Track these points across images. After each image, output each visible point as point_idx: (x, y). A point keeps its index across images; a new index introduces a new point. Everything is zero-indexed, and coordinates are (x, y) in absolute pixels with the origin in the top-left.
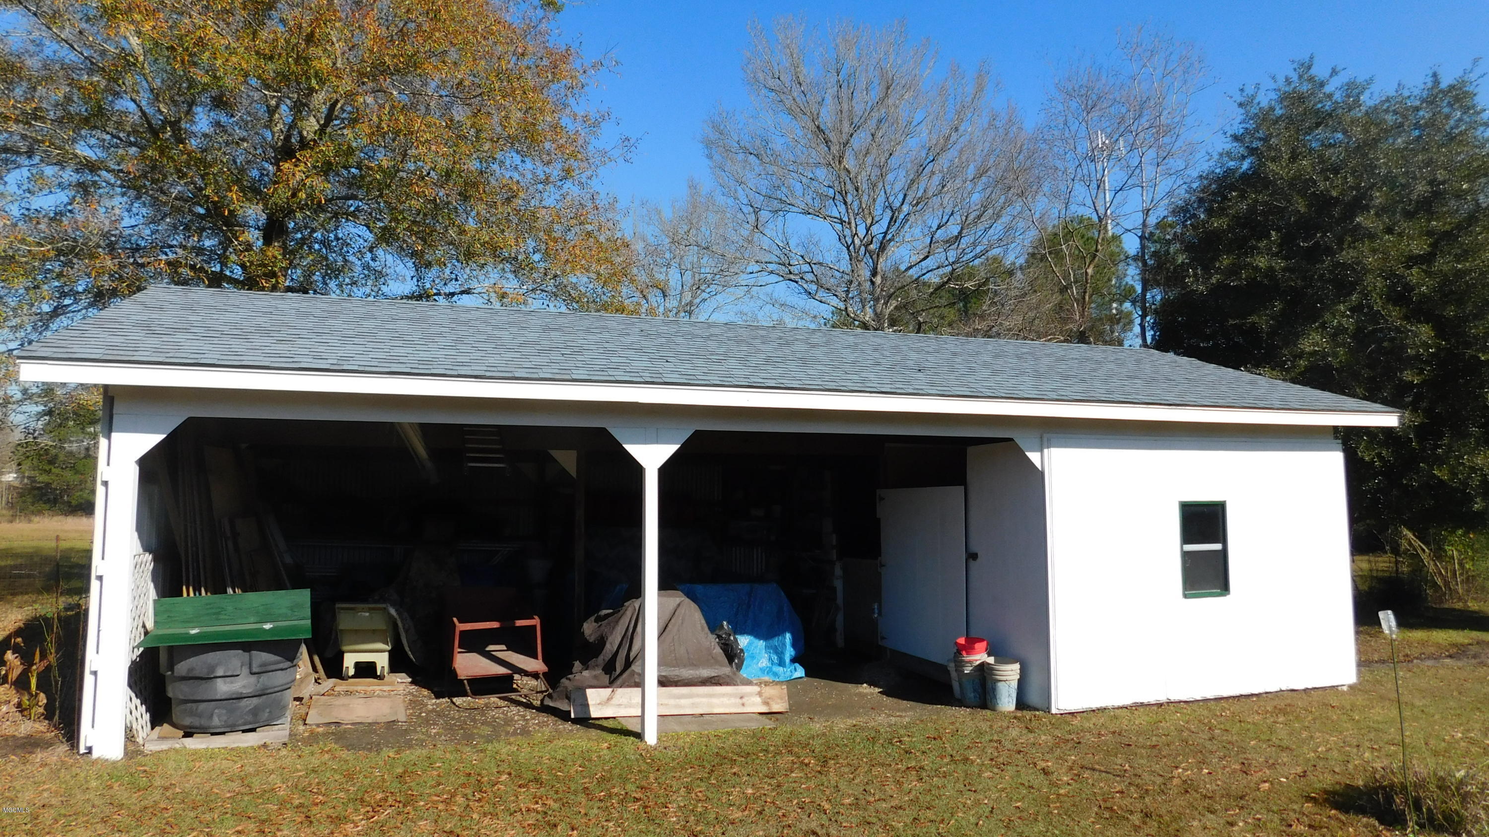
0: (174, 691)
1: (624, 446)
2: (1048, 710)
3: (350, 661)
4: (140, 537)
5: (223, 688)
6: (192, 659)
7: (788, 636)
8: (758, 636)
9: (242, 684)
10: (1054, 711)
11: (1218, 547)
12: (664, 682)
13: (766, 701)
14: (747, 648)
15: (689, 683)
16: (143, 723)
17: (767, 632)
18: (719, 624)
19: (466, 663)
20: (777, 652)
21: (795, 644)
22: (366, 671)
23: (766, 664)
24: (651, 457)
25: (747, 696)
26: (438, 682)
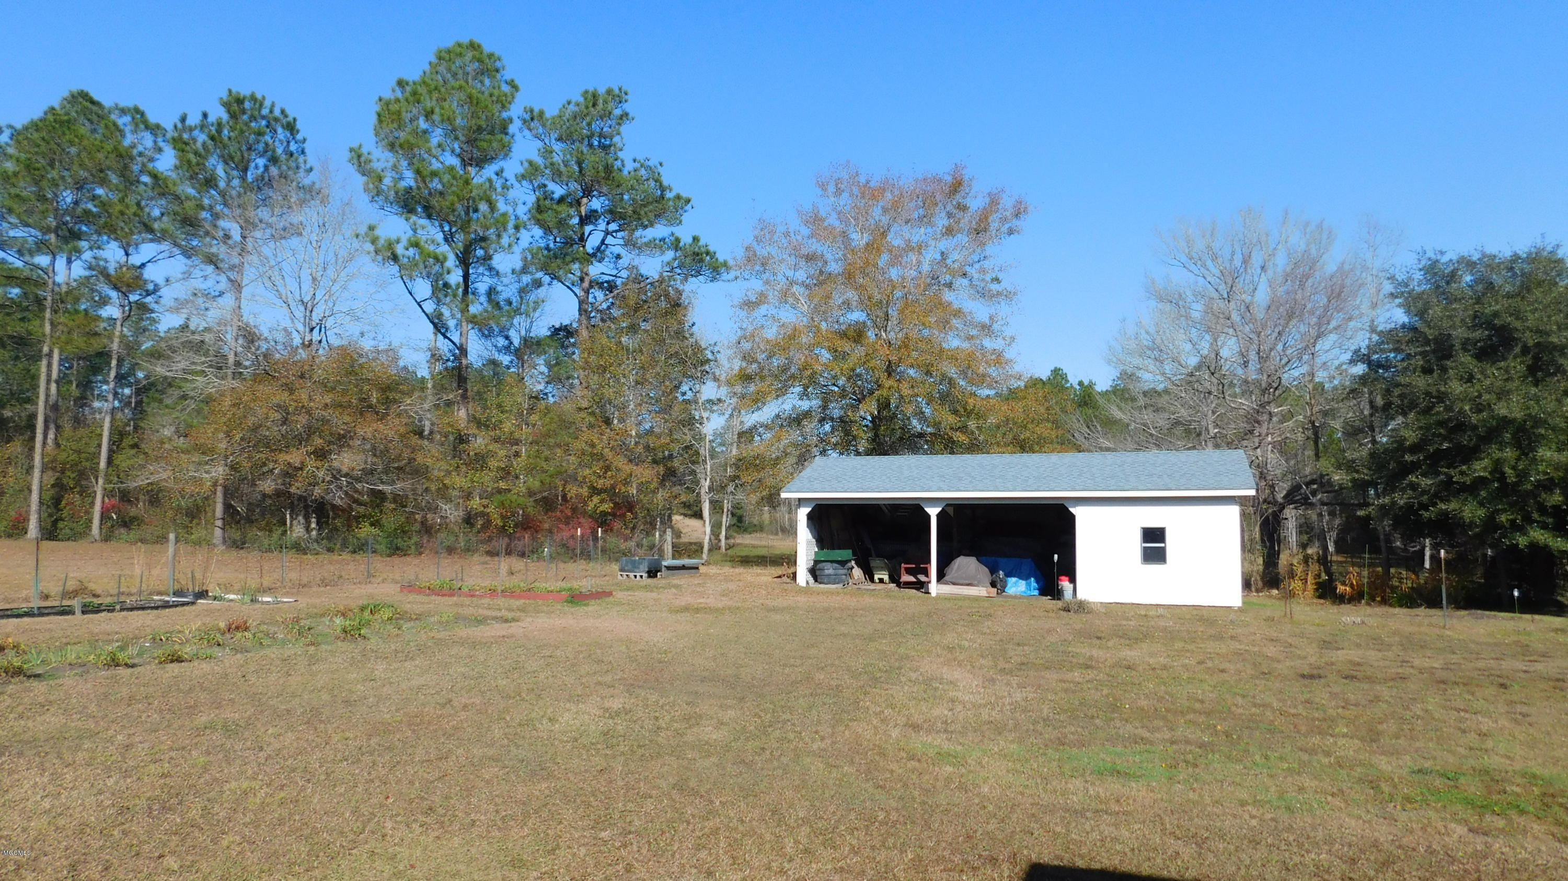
0: (818, 573)
1: (925, 509)
3: (876, 577)
4: (811, 532)
5: (827, 572)
6: (823, 565)
7: (1032, 579)
8: (1020, 578)
9: (831, 571)
11: (1162, 545)
12: (954, 584)
13: (988, 593)
14: (1015, 583)
15: (962, 585)
16: (811, 580)
17: (1025, 578)
18: (998, 571)
19: (906, 578)
20: (1029, 585)
21: (1037, 582)
22: (881, 581)
23: (1024, 589)
24: (933, 512)
25: (982, 591)
26: (899, 584)
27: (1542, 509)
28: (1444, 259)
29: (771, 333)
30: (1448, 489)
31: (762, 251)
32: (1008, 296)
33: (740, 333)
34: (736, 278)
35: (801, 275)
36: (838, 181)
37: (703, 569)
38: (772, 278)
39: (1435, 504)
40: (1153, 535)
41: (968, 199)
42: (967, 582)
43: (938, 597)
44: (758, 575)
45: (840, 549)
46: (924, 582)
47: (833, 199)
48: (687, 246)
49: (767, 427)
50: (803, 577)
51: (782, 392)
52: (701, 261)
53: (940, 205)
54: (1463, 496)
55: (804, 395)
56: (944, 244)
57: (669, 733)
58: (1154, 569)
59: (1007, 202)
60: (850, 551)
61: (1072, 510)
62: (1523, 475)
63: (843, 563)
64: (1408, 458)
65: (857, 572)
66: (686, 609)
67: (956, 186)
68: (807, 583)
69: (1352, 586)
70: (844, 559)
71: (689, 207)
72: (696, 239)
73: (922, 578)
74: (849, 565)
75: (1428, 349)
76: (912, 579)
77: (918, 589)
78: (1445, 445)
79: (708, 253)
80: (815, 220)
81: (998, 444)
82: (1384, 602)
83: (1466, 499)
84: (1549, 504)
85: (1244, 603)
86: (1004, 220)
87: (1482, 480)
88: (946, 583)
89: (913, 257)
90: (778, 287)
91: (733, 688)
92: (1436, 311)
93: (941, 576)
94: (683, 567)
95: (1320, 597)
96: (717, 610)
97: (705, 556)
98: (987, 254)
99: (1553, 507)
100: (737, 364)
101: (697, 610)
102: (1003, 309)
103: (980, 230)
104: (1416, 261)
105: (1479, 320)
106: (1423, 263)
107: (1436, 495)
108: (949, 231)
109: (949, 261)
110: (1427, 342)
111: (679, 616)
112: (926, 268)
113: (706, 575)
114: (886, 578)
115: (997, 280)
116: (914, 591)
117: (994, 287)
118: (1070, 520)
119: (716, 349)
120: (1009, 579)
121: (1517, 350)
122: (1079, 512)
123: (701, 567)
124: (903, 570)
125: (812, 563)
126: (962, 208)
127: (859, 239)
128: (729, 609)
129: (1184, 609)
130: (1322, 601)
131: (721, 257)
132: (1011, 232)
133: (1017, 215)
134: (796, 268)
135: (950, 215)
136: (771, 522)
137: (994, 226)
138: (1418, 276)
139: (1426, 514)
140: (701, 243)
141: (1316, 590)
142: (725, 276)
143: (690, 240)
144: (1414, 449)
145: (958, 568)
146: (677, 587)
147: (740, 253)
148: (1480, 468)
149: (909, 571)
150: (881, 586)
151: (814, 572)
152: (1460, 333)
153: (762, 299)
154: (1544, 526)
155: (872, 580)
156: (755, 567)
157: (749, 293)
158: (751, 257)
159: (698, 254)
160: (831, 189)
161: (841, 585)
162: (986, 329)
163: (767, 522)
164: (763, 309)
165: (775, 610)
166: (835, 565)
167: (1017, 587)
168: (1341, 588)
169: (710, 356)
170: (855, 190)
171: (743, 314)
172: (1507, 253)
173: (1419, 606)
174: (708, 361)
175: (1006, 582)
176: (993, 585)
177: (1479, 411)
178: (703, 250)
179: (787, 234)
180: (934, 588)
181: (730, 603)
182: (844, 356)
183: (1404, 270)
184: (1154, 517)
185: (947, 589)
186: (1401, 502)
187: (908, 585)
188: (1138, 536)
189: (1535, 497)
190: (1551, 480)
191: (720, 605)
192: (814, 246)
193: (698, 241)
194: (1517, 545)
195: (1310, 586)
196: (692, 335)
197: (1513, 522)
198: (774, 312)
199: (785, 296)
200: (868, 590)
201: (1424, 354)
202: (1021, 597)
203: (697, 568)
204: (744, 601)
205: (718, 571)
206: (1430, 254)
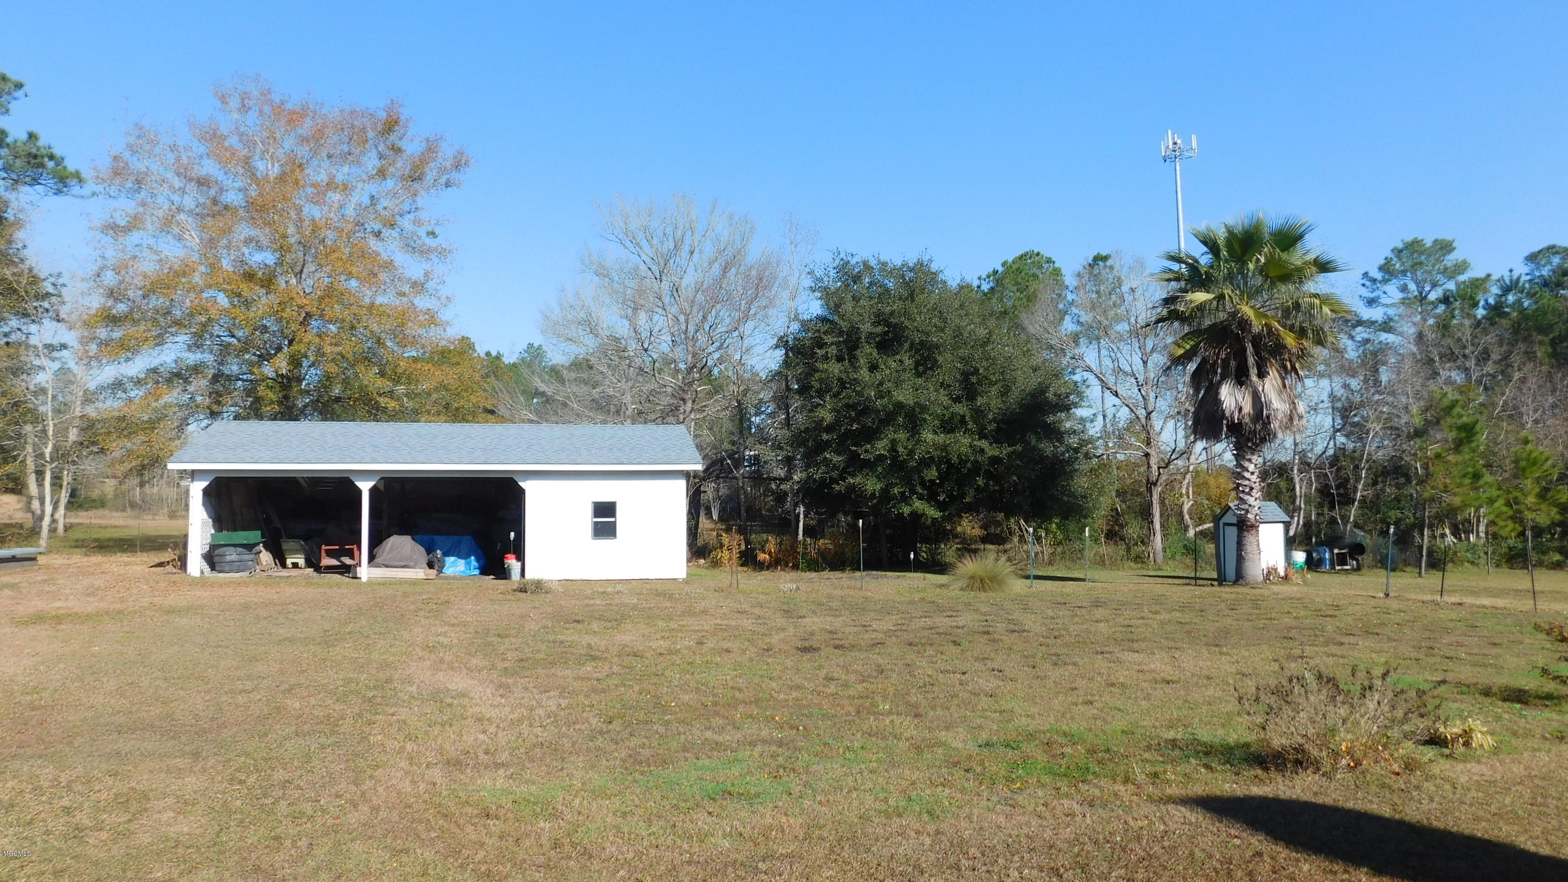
0: (216, 559)
1: (354, 483)
3: (289, 562)
4: (206, 510)
5: (228, 558)
6: (224, 550)
7: (473, 558)
8: (460, 557)
9: (234, 557)
11: (613, 520)
12: (387, 566)
13: (426, 575)
14: (454, 562)
15: (396, 567)
16: (207, 569)
17: (465, 556)
18: (435, 551)
19: (327, 561)
20: (469, 564)
21: (478, 561)
22: (295, 565)
23: (463, 569)
24: (365, 486)
25: (420, 573)
26: (318, 569)
27: (923, 483)
28: (853, 262)
29: (148, 266)
30: (856, 464)
31: (139, 165)
32: (443, 253)
33: (100, 262)
34: (94, 194)
35: (189, 202)
36: (244, 97)
37: (41, 560)
38: (149, 200)
39: (844, 479)
40: (605, 510)
41: (404, 141)
42: (403, 564)
43: (370, 583)
44: (127, 564)
45: (244, 530)
46: (350, 566)
47: (236, 116)
48: (19, 144)
49: (138, 382)
50: (196, 564)
51: (159, 341)
52: (42, 165)
53: (371, 142)
54: (865, 471)
55: (196, 345)
56: (373, 188)
57: (104, 835)
58: (605, 544)
59: (447, 152)
60: (259, 533)
61: (521, 484)
62: (911, 453)
63: (249, 547)
64: (825, 437)
65: (266, 557)
66: (39, 619)
67: (390, 125)
68: (202, 572)
69: (770, 554)
70: (252, 542)
71: (19, 94)
72: (32, 136)
73: (347, 561)
74: (257, 548)
75: (841, 339)
76: (334, 562)
77: (342, 574)
78: (855, 426)
79: (51, 157)
80: (213, 137)
81: (428, 412)
82: (796, 567)
83: (867, 474)
84: (927, 478)
85: (688, 574)
86: (442, 170)
87: (881, 458)
88: (378, 566)
89: (335, 197)
90: (160, 213)
91: (174, 738)
92: (848, 306)
93: (372, 558)
94: (14, 559)
95: (742, 565)
96: (89, 616)
97: (43, 542)
98: (419, 206)
99: (930, 481)
100: (96, 302)
101: (58, 619)
102: (439, 268)
103: (415, 176)
104: (831, 260)
105: (880, 319)
106: (837, 262)
107: (844, 470)
108: (382, 173)
109: (379, 208)
110: (841, 333)
111: (32, 631)
112: (350, 211)
113: (48, 567)
114: (301, 562)
115: (432, 234)
116: (339, 576)
117: (430, 242)
118: (518, 496)
119: (61, 281)
120: (447, 559)
121: (906, 346)
122: (527, 485)
123: (39, 558)
124: (323, 554)
125: (207, 548)
126: (397, 150)
127: (269, 168)
128: (107, 613)
129: (634, 582)
130: (745, 569)
131: (71, 165)
132: (448, 185)
133: (457, 166)
134: (183, 191)
135: (381, 157)
136: (116, 497)
137: (430, 175)
138: (832, 273)
139: (837, 488)
140: (40, 143)
141: (740, 558)
142: (76, 190)
143: (24, 137)
144: (829, 429)
145: (391, 549)
146: (12, 586)
147: (105, 164)
148: (881, 446)
149: (330, 554)
150: (295, 572)
151: (211, 558)
152: (866, 328)
153: (135, 223)
154: (921, 498)
155: (284, 565)
156: (119, 555)
157: (117, 215)
158: (119, 170)
159: (35, 157)
160: (234, 103)
161: (246, 574)
162: (418, 286)
163: (110, 496)
164: (135, 237)
165: (171, 611)
166: (239, 549)
167: (455, 566)
168: (762, 557)
169: (51, 289)
170: (267, 109)
171: (107, 240)
172: (898, 262)
173: (824, 570)
174: (48, 295)
175: (444, 561)
176: (431, 565)
177: (882, 397)
178: (43, 151)
179: (173, 148)
180: (365, 572)
181: (103, 605)
182: (247, 304)
183: (823, 266)
184: (605, 491)
185: (380, 573)
186: (817, 477)
187: (330, 569)
188: (589, 510)
189: (919, 472)
190: (932, 458)
191: (90, 609)
192: (210, 168)
193: (37, 139)
194: (903, 513)
195: (735, 556)
196: (22, 260)
197: (903, 494)
198: (151, 241)
199: (167, 223)
200: (281, 577)
201: (838, 344)
202: (460, 578)
203: (34, 559)
204: (122, 600)
205: (66, 561)
206: (842, 255)
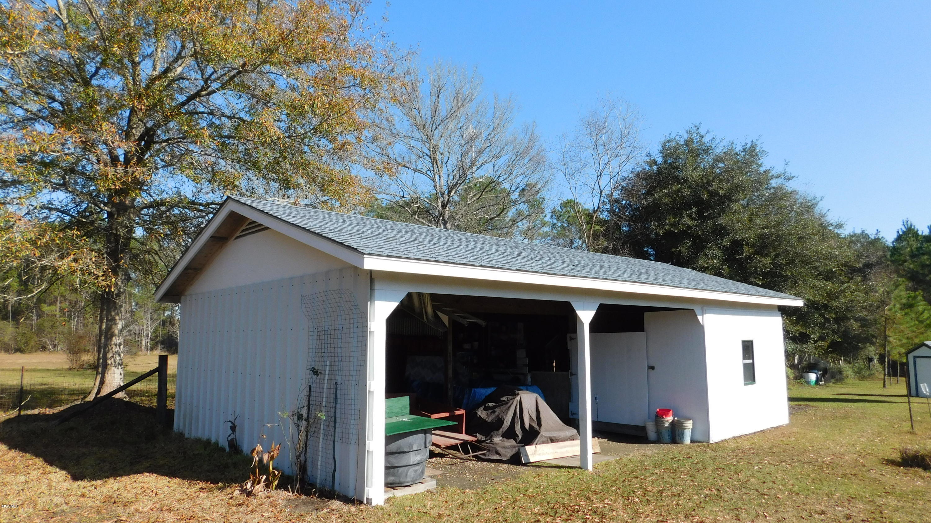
1: (577, 311)
2: (708, 441)
6: (400, 441)
10: (711, 442)
11: (750, 361)
12: (553, 440)
15: (563, 440)
42: (567, 434)
185: (550, 452)
